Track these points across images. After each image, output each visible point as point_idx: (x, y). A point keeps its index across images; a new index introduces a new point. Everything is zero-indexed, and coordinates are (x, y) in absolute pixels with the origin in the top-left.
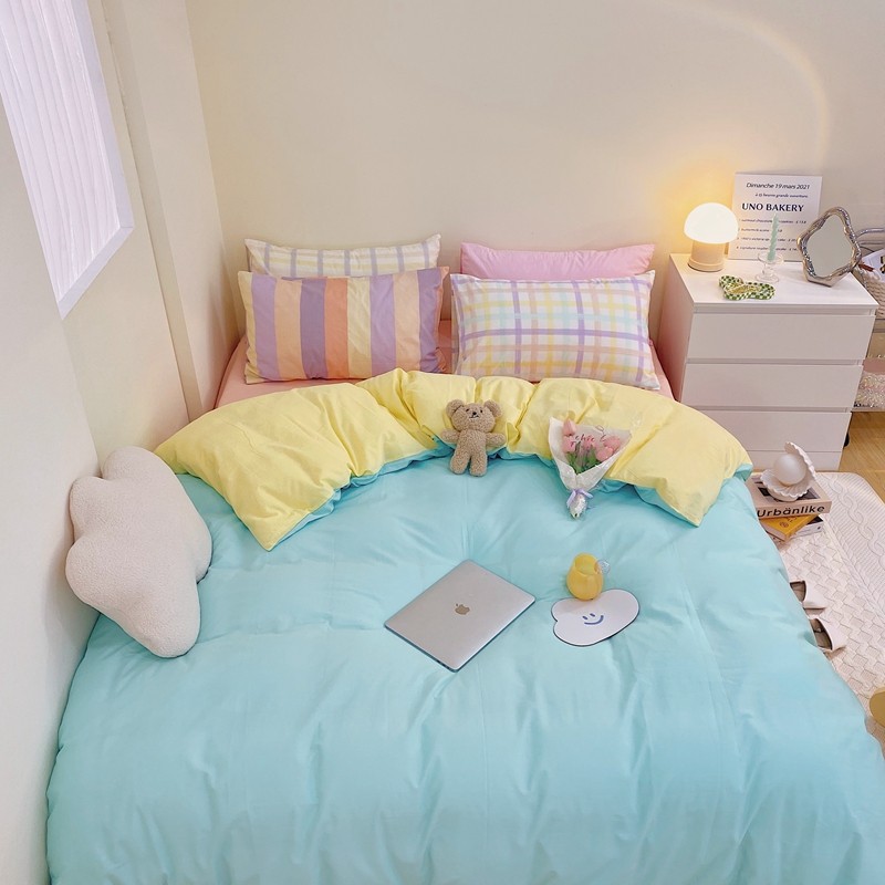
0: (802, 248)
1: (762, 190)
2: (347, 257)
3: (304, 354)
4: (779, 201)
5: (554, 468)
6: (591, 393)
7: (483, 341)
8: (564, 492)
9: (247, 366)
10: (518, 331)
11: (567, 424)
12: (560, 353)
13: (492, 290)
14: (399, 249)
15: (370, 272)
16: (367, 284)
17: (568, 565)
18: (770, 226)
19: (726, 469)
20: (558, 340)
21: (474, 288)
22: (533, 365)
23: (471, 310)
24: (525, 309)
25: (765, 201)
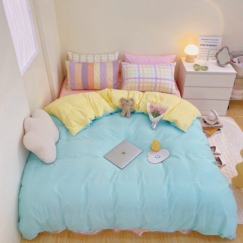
0: (216, 57)
1: (206, 41)
2: (94, 57)
3: (82, 83)
4: (210, 44)
5: (148, 116)
6: (158, 96)
7: (130, 80)
8: (151, 122)
9: (68, 86)
10: (139, 78)
11: (152, 104)
12: (150, 84)
13: (132, 67)
14: (108, 55)
15: (100, 61)
16: (99, 65)
17: (151, 142)
18: (207, 50)
19: (194, 117)
20: (150, 80)
21: (127, 66)
22: (143, 87)
23: (127, 72)
24: (141, 72)
25: (206, 44)
